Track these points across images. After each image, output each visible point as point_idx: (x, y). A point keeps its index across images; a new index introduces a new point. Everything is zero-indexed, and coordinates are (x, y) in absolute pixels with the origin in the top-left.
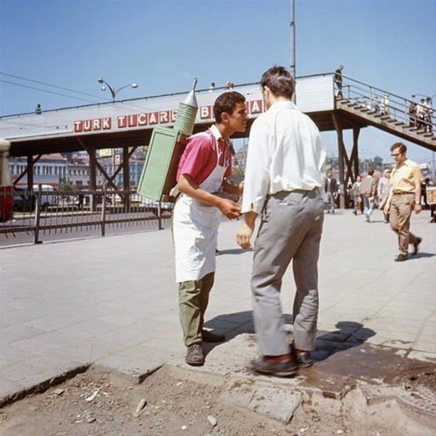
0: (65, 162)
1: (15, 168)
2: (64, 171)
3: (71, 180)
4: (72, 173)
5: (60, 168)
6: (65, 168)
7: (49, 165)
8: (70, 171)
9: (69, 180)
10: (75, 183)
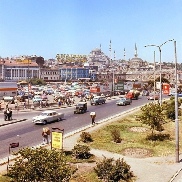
0: (38, 67)
1: (12, 71)
2: (38, 72)
3: (42, 77)
4: (43, 73)
5: (36, 70)
6: (38, 70)
7: (30, 69)
8: (41, 72)
9: (40, 77)
10: (44, 79)
